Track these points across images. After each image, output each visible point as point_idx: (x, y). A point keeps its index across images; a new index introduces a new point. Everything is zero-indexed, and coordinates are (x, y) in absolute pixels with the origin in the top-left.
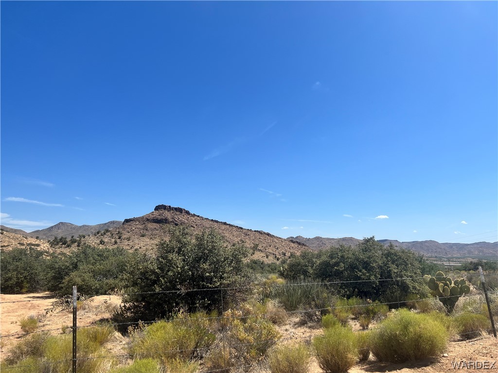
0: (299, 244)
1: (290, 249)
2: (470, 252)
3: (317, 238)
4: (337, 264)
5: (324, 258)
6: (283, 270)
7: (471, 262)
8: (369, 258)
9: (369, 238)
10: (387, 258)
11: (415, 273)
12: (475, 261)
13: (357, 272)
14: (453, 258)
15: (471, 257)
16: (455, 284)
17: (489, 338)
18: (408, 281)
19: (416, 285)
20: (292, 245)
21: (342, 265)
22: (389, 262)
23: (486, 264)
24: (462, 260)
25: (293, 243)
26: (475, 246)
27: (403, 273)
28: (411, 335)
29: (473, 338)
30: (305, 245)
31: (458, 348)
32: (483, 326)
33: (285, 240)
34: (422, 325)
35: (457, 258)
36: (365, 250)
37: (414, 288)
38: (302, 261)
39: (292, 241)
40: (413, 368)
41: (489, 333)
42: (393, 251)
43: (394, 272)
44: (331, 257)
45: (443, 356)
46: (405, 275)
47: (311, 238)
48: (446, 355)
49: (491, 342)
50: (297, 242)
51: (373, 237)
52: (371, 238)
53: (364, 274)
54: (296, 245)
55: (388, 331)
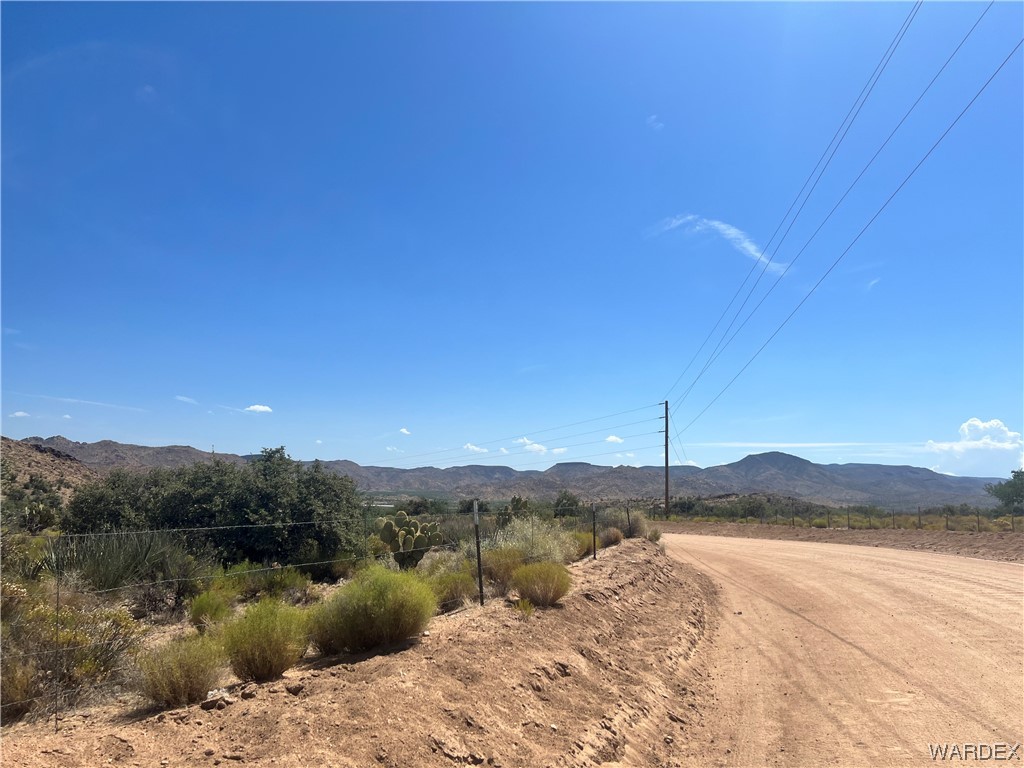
0: (58, 455)
1: (29, 465)
2: (407, 484)
3: (106, 445)
4: (208, 498)
5: (177, 486)
6: (31, 513)
7: (411, 501)
8: (276, 487)
9: (274, 449)
10: (307, 488)
11: (352, 516)
12: (416, 499)
13: (248, 514)
14: (378, 493)
15: (407, 493)
16: (422, 532)
17: (475, 607)
18: (341, 531)
19: (352, 536)
20: (39, 456)
21: (218, 500)
22: (311, 495)
23: (433, 504)
24: (392, 497)
25: (41, 451)
26: (417, 473)
27: (333, 515)
28: (389, 605)
29: (453, 609)
30: (73, 460)
31: (439, 624)
32: (467, 590)
33: (18, 444)
34: (406, 589)
35: (384, 494)
36: (265, 473)
37: (349, 542)
38: (111, 492)
39: (38, 448)
40: (388, 654)
41: (474, 599)
42: (319, 477)
43: (319, 514)
44: (192, 484)
45: (424, 635)
46: (336, 519)
47: (89, 442)
48: (427, 633)
49: (479, 613)
50: (53, 451)
51: (282, 448)
52: (277, 451)
53: (263, 518)
54: (48, 458)
55: (355, 601)
